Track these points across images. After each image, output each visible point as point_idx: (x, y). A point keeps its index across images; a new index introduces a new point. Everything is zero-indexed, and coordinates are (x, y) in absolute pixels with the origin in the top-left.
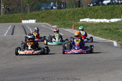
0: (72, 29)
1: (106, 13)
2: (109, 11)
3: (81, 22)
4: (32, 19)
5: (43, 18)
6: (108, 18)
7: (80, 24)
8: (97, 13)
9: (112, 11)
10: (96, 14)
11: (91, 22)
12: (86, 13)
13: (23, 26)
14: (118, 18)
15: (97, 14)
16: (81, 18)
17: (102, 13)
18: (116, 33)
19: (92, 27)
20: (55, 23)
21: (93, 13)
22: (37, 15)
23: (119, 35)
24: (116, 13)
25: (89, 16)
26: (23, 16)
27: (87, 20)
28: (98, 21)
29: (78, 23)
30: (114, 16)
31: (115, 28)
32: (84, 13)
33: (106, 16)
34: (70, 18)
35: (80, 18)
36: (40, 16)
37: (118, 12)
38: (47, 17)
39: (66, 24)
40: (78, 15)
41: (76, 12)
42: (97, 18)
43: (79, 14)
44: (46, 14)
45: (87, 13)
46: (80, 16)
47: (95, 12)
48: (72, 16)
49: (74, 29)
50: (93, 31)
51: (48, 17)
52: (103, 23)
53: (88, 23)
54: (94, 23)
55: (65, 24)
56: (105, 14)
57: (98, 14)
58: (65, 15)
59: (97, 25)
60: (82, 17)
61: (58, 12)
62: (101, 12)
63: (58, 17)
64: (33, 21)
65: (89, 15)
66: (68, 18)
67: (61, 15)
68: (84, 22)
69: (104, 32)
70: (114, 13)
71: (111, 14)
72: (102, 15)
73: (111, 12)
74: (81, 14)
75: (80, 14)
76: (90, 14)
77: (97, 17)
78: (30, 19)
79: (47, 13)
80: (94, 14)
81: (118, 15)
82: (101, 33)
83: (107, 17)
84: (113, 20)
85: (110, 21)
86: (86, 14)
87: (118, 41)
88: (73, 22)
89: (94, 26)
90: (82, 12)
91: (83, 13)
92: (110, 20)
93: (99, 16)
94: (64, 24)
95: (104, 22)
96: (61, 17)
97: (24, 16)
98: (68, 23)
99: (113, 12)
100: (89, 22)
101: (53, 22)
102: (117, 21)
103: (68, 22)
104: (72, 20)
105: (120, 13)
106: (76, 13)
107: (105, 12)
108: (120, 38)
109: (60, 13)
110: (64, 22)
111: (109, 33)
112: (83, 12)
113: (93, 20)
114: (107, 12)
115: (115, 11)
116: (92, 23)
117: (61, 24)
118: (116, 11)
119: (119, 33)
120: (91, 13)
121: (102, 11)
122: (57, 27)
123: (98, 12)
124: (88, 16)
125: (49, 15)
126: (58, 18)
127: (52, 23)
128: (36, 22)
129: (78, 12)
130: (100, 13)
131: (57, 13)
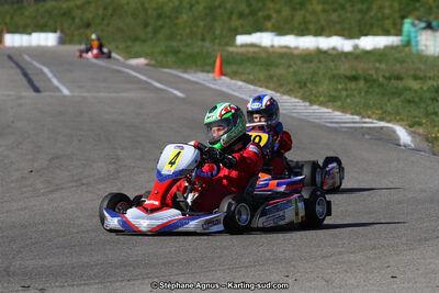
0: (211, 75)
1: (342, 12)
2: (352, 6)
3: (242, 46)
4: (42, 28)
5: (88, 25)
6: (346, 33)
7: (237, 53)
8: (303, 12)
9: (364, 7)
10: (298, 17)
11: (281, 47)
12: (261, 9)
13: (10, 57)
14: (387, 33)
15: (304, 17)
16: (240, 30)
17: (324, 11)
18: (398, 93)
19: (290, 66)
20: (137, 47)
21: (286, 12)
22: (64, 14)
23: (409, 102)
24: (380, 15)
25: (273, 26)
26: (8, 19)
27: (265, 39)
28: (308, 43)
29: (231, 49)
30: (372, 26)
31: (387, 75)
32: (253, 13)
33: (338, 27)
34: (194, 29)
35: (237, 32)
36: (73, 18)
37: (387, 11)
38: (105, 22)
39: (181, 55)
40: (230, 18)
41: (219, 7)
42: (302, 31)
43: (231, 13)
44: (101, 12)
45: (265, 13)
46: (235, 22)
47: (294, 9)
48: (202, 24)
49: (222, 73)
50: (302, 84)
51: (108, 25)
52: (330, 55)
53: (271, 50)
54: (296, 52)
55: (179, 52)
56: (334, 16)
57: (309, 17)
58: (177, 18)
59: (311, 62)
60: (242, 26)
61: (147, 5)
62: (319, 8)
63: (146, 25)
64: (48, 40)
65: (273, 21)
66: (188, 30)
67: (159, 16)
68: (253, 45)
69: (346, 90)
70: (372, 14)
71: (358, 16)
72: (323, 22)
73: (361, 11)
74: (241, 16)
75: (234, 17)
76: (274, 15)
77: (303, 26)
78: (35, 31)
79: (105, 9)
80: (293, 16)
81: (388, 23)
82: (333, 94)
83: (344, 29)
84: (369, 43)
85: (356, 47)
86: (260, 14)
87: (410, 127)
88: (207, 44)
89: (299, 62)
90: (243, 7)
91: (247, 11)
92: (356, 41)
93: (311, 26)
94: (176, 52)
95: (334, 49)
96: (162, 27)
97: (12, 18)
98: (188, 50)
99: (369, 9)
100: (272, 46)
101: (129, 43)
102: (386, 47)
103: (188, 45)
104: (203, 39)
105: (397, 15)
106: (220, 11)
107: (335, 10)
108: (416, 113)
109: (155, 9)
110: (175, 44)
111: (367, 92)
112: (249, 5)
113: (290, 41)
114: (343, 7)
115: (375, 7)
116: (284, 50)
117: (165, 54)
118: (381, 8)
119: (408, 95)
120: (279, 12)
121: (324, 3)
122: (147, 65)
123: (309, 7)
124: (269, 24)
125: (112, 15)
126: (150, 29)
127: (128, 47)
128: (61, 41)
129: (229, 6)
130: (314, 12)
131: (145, 10)
